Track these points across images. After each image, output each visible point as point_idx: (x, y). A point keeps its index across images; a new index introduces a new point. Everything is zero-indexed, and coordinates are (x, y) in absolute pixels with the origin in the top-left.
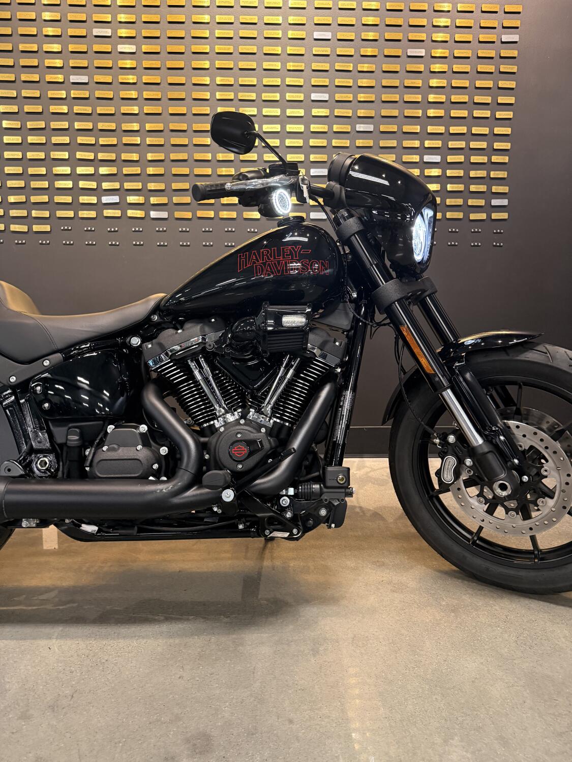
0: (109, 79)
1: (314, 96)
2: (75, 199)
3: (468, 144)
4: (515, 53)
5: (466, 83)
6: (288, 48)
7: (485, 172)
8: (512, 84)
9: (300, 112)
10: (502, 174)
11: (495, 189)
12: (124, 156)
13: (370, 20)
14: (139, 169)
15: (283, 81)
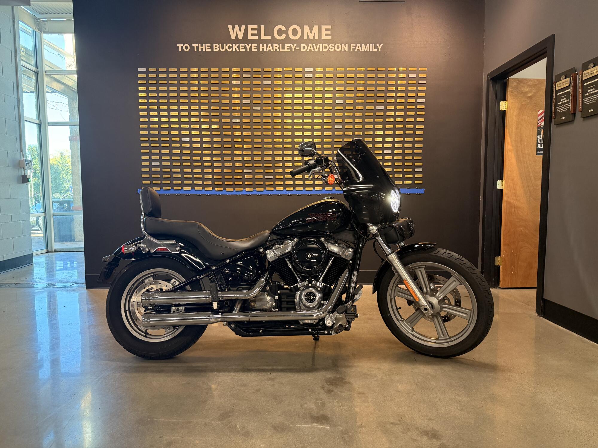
0: (249, 121)
1: (336, 127)
2: (233, 171)
3: (403, 145)
4: (423, 107)
5: (402, 120)
6: (325, 107)
7: (412, 157)
8: (423, 120)
9: (330, 133)
10: (420, 158)
11: (416, 164)
12: (255, 153)
13: (359, 95)
14: (261, 158)
15: (323, 121)
